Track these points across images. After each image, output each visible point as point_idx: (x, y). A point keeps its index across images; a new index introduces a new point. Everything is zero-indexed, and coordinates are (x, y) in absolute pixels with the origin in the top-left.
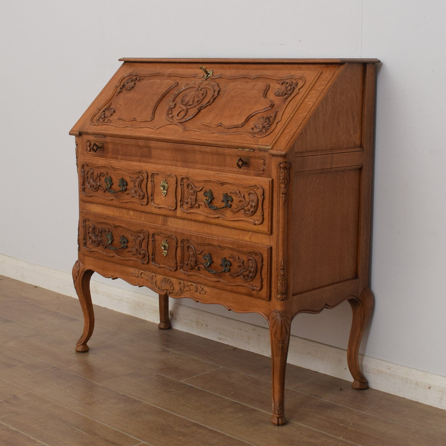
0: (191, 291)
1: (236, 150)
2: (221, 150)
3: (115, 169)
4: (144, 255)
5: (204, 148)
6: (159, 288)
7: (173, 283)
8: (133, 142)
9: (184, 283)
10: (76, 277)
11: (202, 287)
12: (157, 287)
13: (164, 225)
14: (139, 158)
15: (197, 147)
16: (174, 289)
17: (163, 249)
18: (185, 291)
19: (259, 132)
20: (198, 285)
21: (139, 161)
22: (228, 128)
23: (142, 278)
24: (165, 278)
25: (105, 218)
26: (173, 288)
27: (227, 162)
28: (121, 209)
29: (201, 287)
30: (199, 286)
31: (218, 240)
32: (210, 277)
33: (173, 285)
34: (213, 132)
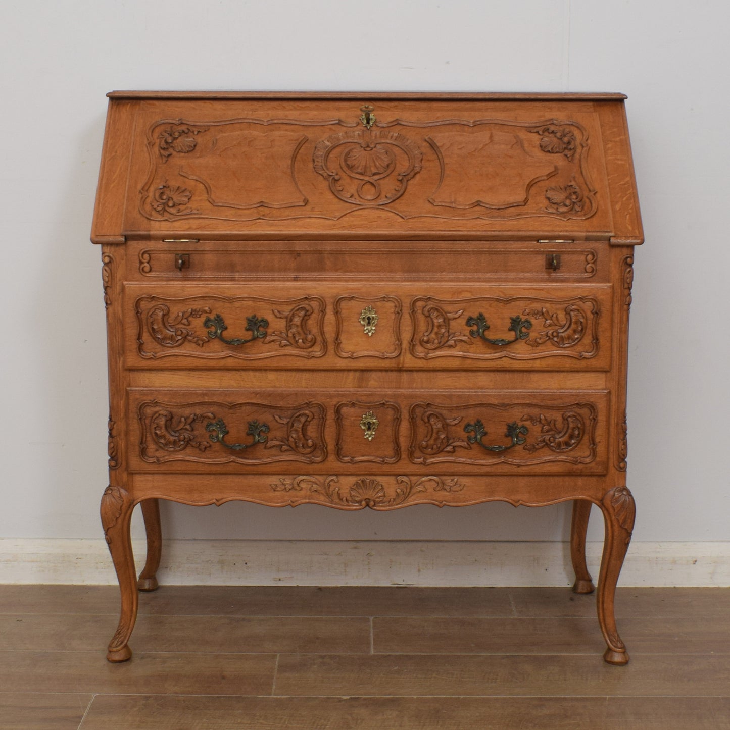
0: (428, 491)
1: (535, 244)
2: (500, 246)
3: (230, 300)
4: (315, 447)
5: (459, 245)
6: (347, 501)
7: (382, 484)
8: (280, 245)
9: (410, 481)
10: (117, 519)
11: (456, 479)
12: (341, 500)
13: (360, 387)
14: (293, 275)
15: (443, 245)
16: (386, 495)
17: (364, 429)
18: (414, 494)
19: (569, 211)
20: (444, 478)
21: (296, 279)
22: (499, 209)
23: (301, 489)
24: (362, 481)
25: (203, 395)
26: (384, 494)
27: (511, 264)
28: (243, 373)
29: (452, 480)
30: (446, 480)
31: (500, 395)
32: (481, 460)
33: (383, 488)
34: (477, 216)
